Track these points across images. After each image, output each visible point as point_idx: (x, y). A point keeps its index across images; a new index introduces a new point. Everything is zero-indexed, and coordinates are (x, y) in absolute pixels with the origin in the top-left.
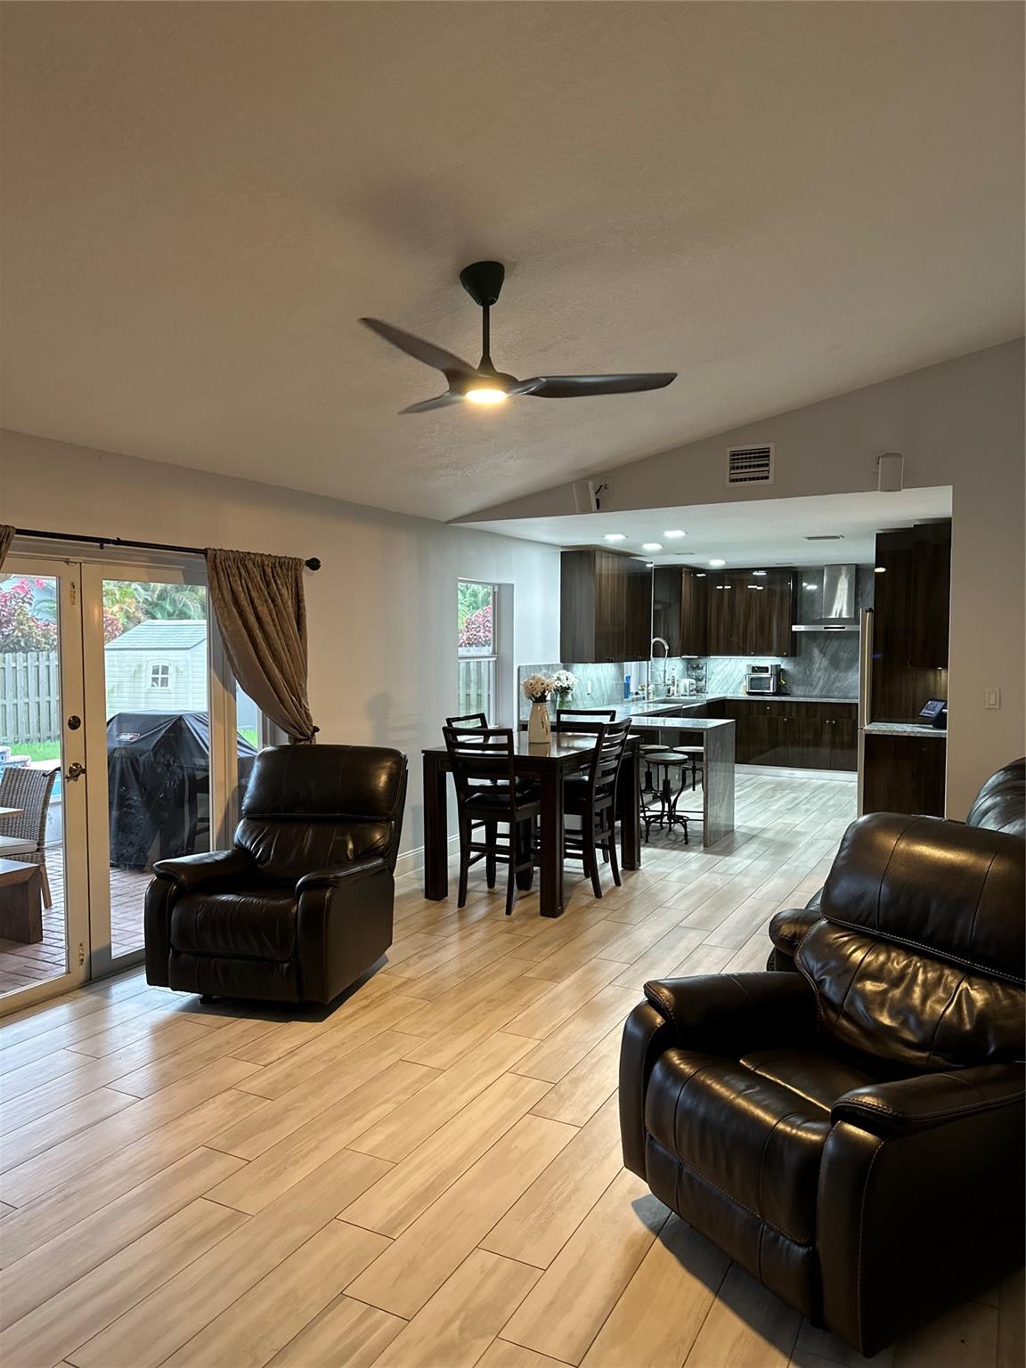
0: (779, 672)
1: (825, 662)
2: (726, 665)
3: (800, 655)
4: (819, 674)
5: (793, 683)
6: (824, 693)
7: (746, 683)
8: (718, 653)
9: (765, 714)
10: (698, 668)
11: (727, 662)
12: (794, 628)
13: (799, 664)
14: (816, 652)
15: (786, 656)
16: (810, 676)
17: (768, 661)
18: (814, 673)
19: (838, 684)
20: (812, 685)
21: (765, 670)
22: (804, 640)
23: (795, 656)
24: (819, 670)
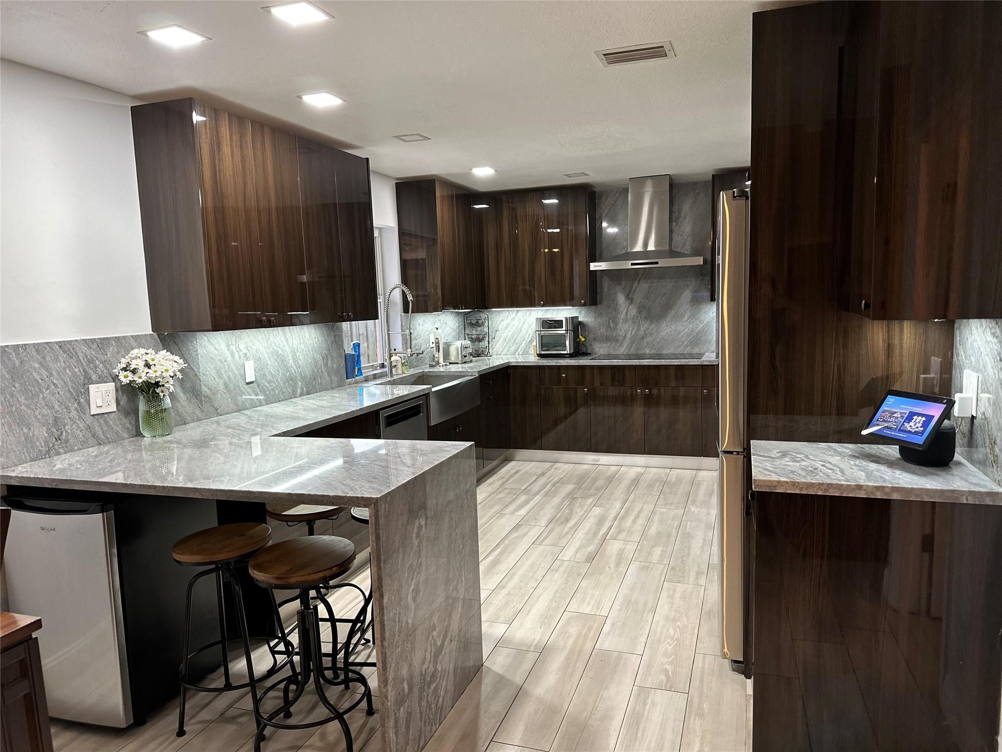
0: (576, 326)
1: (633, 311)
2: (513, 319)
3: (601, 303)
4: (626, 326)
5: (595, 339)
6: (632, 351)
7: (536, 343)
8: (500, 305)
9: (559, 384)
10: (478, 324)
11: (514, 316)
12: (593, 266)
13: (601, 314)
14: (621, 298)
15: (584, 305)
16: (615, 329)
17: (562, 313)
18: (619, 326)
19: (649, 339)
20: (617, 341)
21: (558, 324)
22: (606, 283)
23: (596, 305)
24: (626, 320)
